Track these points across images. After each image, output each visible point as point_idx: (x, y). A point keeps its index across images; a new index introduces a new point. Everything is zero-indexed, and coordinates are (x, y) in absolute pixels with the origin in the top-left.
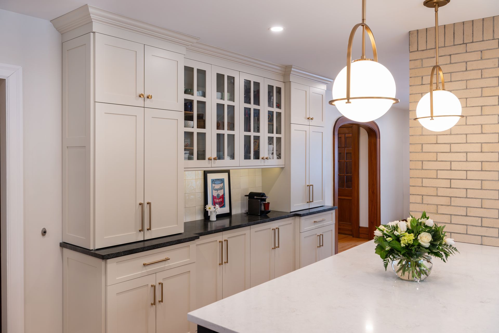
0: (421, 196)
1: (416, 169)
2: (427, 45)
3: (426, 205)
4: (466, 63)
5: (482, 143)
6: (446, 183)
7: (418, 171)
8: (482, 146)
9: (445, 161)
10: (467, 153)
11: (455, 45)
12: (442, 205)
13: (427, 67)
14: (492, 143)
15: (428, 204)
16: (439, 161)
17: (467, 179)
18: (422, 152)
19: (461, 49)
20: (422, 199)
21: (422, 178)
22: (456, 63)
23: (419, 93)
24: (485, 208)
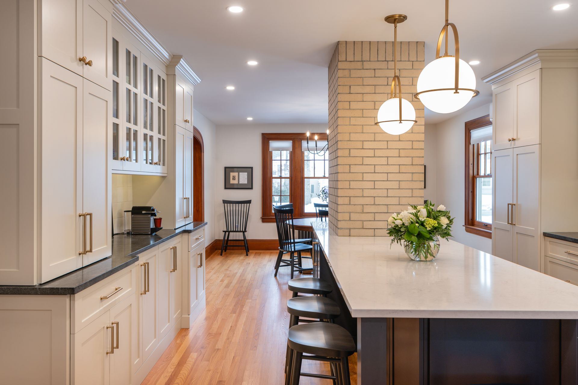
0: (349, 198)
1: (344, 173)
2: (354, 57)
3: (353, 206)
4: (388, 78)
5: (399, 149)
6: (370, 185)
7: (345, 174)
8: (399, 151)
9: (370, 165)
10: (388, 157)
11: (378, 61)
12: (367, 205)
13: (355, 77)
14: (407, 149)
15: (354, 205)
16: (365, 165)
17: (387, 181)
18: (350, 156)
19: (383, 65)
20: (350, 200)
21: (350, 181)
22: (379, 77)
23: (347, 101)
24: (402, 205)
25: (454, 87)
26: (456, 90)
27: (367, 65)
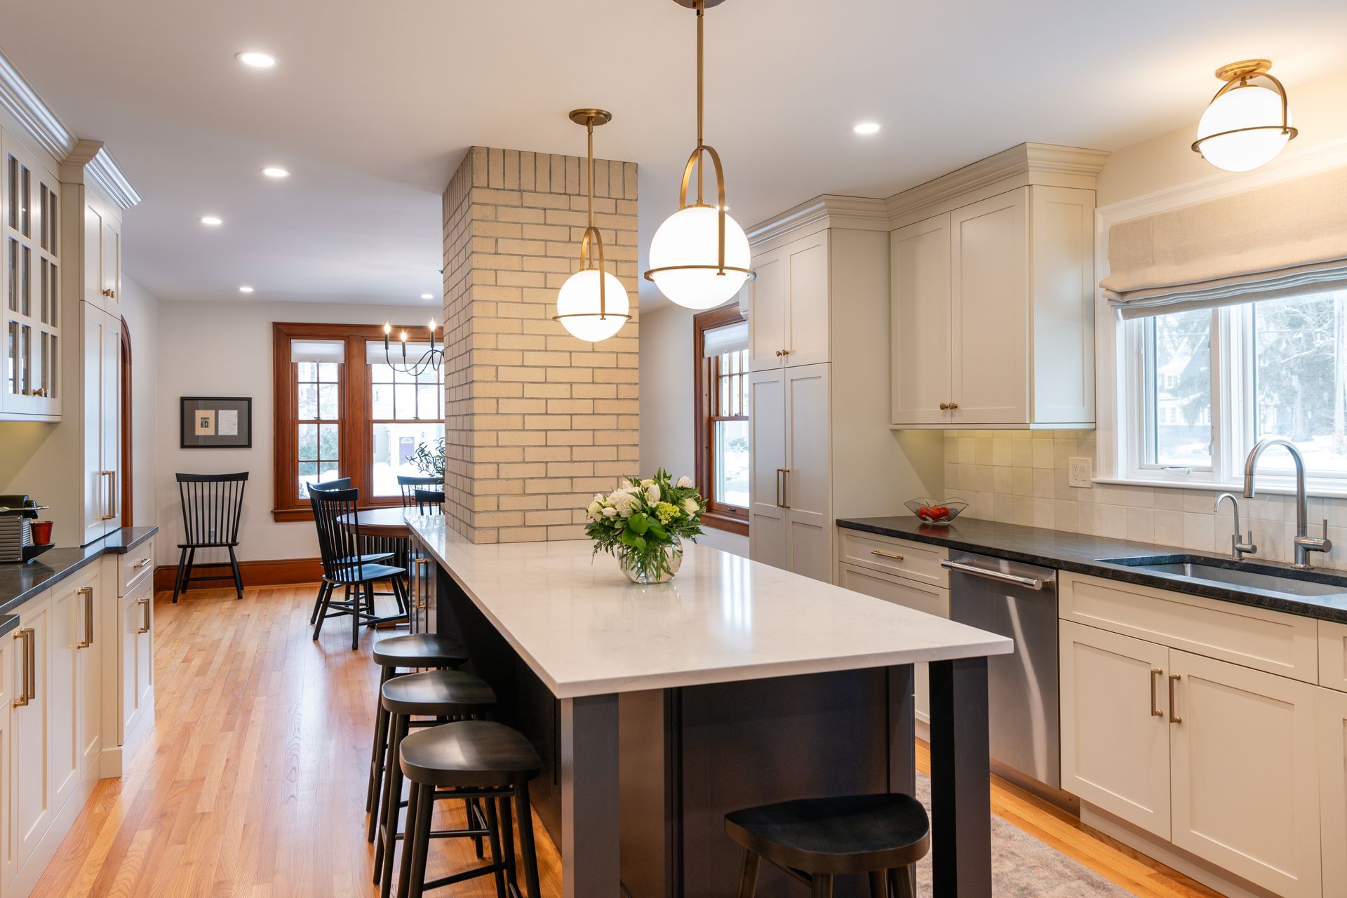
0: (496, 465)
1: (486, 414)
2: (504, 180)
3: (505, 481)
4: (570, 228)
5: (593, 368)
6: (539, 438)
7: (489, 417)
8: (593, 372)
9: (537, 398)
10: (571, 384)
11: (552, 193)
12: (532, 478)
13: (506, 222)
14: (608, 368)
15: (508, 479)
16: (527, 398)
17: (571, 430)
18: (497, 381)
19: (561, 202)
20: (498, 470)
21: (498, 431)
22: (554, 225)
23: (491, 269)
24: (598, 477)
25: (717, 264)
26: (721, 270)
27: (529, 199)
